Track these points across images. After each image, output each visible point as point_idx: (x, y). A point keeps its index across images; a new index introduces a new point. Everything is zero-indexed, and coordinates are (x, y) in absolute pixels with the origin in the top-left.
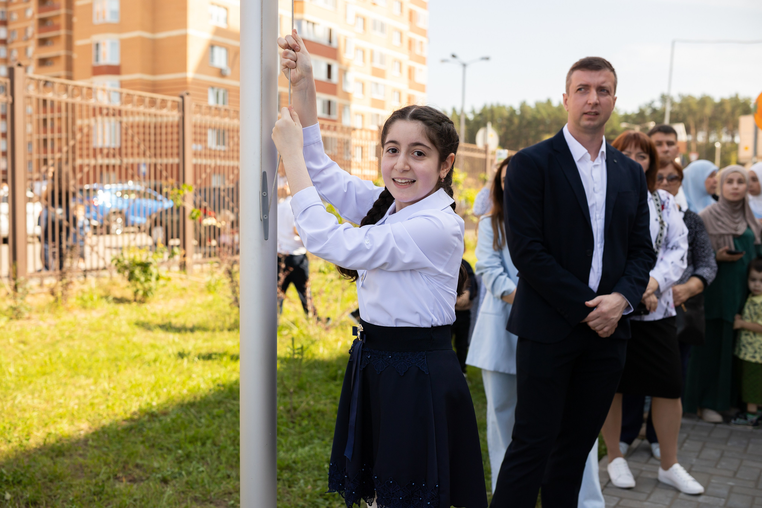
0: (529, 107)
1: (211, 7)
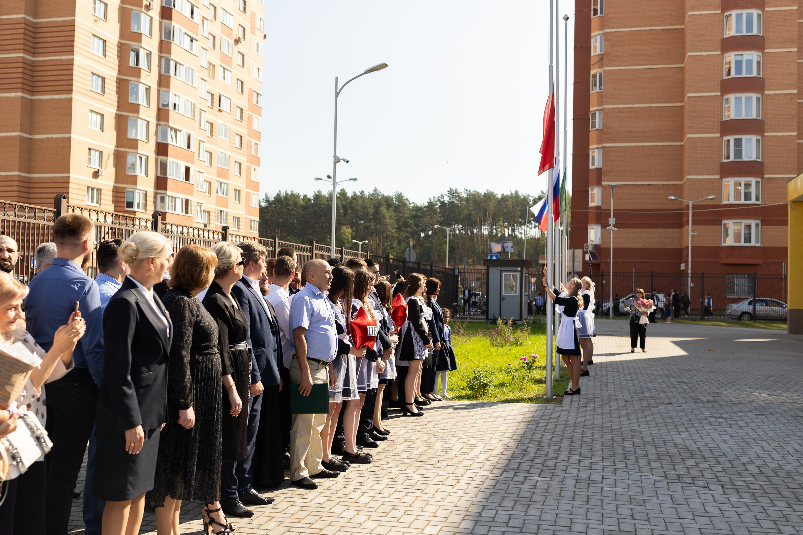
1: (90, 113)
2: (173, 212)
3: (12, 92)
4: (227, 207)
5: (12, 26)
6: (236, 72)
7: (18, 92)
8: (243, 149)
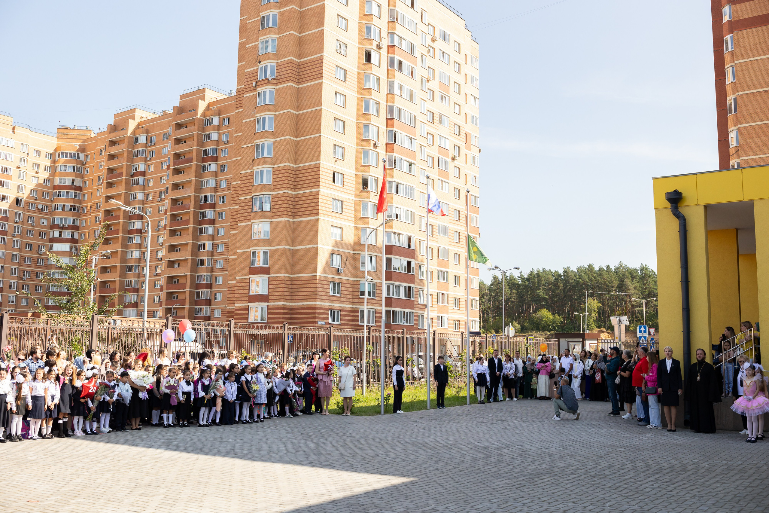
0: (573, 271)
1: (332, 228)
2: (398, 297)
3: (280, 218)
4: (448, 291)
5: (280, 172)
6: (454, 182)
7: (284, 217)
8: (461, 242)
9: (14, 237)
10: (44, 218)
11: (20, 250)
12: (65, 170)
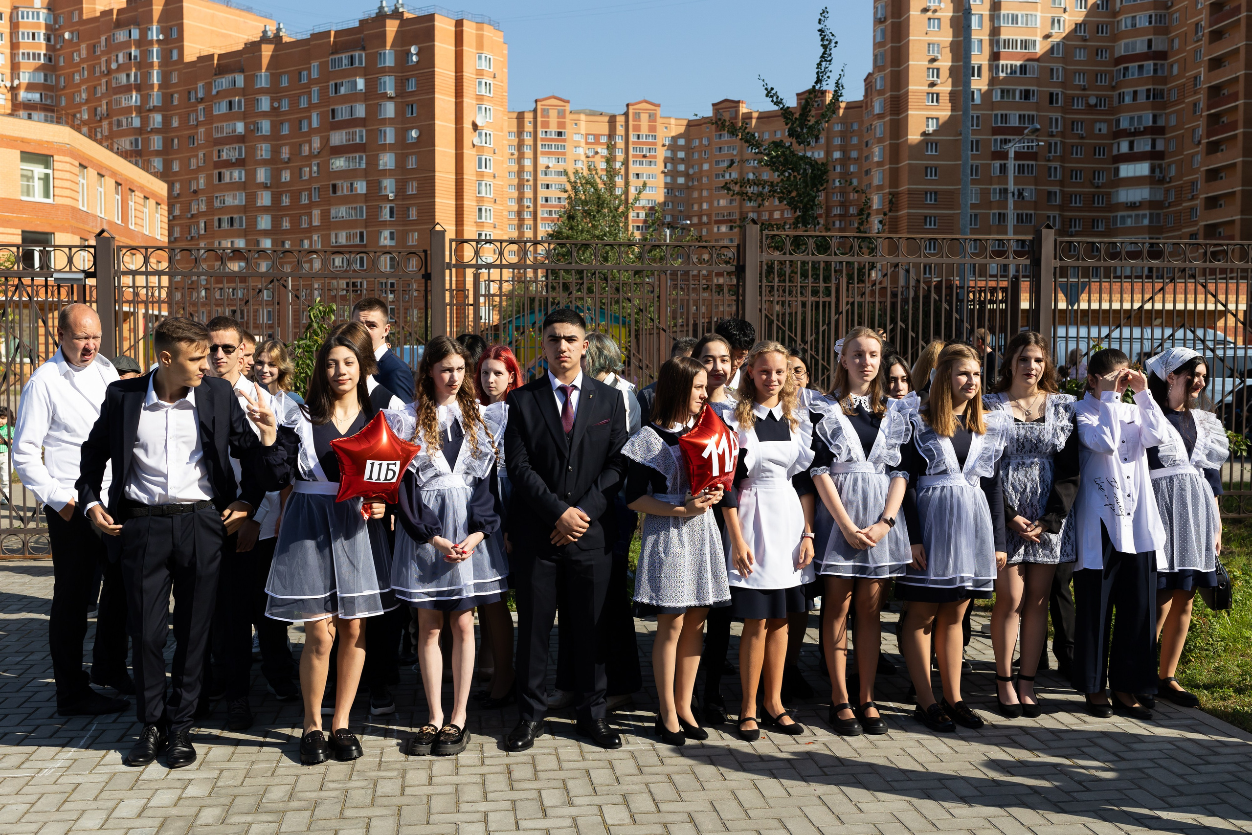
9: (1049, 160)
10: (1101, 121)
11: (1062, 183)
12: (1134, 25)
